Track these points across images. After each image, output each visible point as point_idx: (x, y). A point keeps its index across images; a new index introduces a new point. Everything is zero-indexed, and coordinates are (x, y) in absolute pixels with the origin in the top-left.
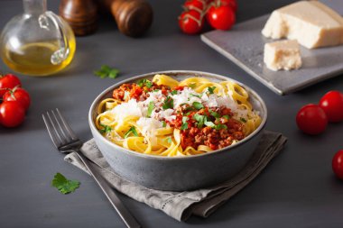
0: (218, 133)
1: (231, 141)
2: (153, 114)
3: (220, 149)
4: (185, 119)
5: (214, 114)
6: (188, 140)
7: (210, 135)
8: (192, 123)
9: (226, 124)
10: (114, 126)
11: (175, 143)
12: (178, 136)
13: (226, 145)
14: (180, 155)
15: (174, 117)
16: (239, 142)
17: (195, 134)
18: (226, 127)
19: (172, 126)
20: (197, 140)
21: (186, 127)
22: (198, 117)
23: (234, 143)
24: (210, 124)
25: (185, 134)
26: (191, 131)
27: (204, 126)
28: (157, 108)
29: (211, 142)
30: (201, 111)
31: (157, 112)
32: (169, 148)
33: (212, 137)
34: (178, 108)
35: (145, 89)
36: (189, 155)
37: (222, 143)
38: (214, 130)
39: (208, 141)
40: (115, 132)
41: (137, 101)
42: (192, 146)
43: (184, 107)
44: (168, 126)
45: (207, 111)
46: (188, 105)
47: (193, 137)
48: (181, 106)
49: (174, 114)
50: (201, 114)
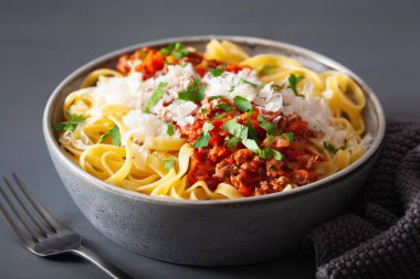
0: (262, 164)
1: (284, 186)
2: (158, 108)
3: (257, 196)
4: (208, 127)
5: (266, 126)
6: (203, 168)
7: (244, 166)
8: (219, 136)
9: (283, 150)
10: (82, 119)
11: (177, 170)
12: (185, 155)
13: (270, 190)
14: (176, 197)
15: (191, 120)
16: (297, 189)
17: (219, 159)
18: (279, 156)
19: (184, 136)
20: (218, 173)
21: (204, 143)
22: (234, 127)
23: (288, 189)
24: (252, 145)
25: (201, 156)
26: (212, 152)
27: (241, 146)
28: (168, 99)
29: (242, 180)
30: (243, 117)
31: (166, 105)
32: (164, 178)
33: (247, 171)
34: (206, 105)
35: (169, 59)
36: (193, 199)
37: (264, 185)
38: (256, 159)
39: (238, 178)
40: (81, 130)
41: (145, 79)
42: (206, 180)
43: (215, 103)
44: (177, 136)
45: (254, 117)
46: (223, 99)
47: (214, 164)
48: (210, 100)
49: (194, 114)
50: (241, 122)
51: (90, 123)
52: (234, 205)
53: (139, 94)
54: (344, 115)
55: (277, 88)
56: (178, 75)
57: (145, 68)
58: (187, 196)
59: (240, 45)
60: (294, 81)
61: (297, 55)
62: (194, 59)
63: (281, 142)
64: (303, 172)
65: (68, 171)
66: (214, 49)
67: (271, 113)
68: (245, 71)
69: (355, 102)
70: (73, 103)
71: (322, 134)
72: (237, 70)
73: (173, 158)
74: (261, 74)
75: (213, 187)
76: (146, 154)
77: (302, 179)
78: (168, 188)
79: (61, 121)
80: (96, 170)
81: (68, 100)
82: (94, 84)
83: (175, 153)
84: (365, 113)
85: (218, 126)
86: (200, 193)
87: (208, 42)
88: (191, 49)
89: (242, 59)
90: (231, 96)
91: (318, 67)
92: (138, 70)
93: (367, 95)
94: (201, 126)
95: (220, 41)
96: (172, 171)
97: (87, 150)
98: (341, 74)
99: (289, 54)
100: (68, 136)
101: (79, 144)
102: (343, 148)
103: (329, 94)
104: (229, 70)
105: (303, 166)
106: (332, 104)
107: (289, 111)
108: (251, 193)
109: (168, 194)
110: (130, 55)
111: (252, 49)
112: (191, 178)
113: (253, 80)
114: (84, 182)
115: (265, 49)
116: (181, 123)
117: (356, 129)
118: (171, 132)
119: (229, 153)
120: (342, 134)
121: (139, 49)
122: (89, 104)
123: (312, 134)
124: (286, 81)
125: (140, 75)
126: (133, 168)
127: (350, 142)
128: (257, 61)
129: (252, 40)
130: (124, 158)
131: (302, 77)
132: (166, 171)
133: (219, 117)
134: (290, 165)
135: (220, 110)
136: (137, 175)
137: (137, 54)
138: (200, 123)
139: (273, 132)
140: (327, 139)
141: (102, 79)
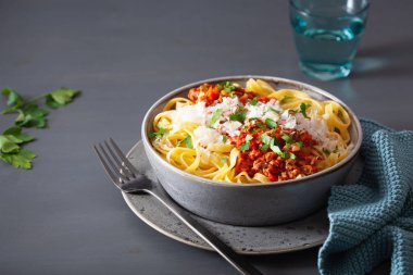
0: (283, 162)
1: (296, 176)
2: (217, 125)
3: (280, 181)
4: (249, 138)
5: (285, 137)
6: (245, 164)
7: (272, 163)
8: (255, 144)
9: (296, 153)
10: (167, 131)
11: (229, 164)
12: (234, 155)
13: (288, 178)
14: (228, 181)
15: (238, 133)
16: (305, 177)
17: (255, 158)
18: (293, 157)
19: (233, 143)
20: (255, 167)
21: (247, 147)
22: (266, 139)
23: (299, 177)
24: (276, 150)
25: (244, 156)
26: (252, 154)
27: (270, 150)
28: (223, 119)
29: (271, 171)
30: (271, 131)
31: (222, 122)
32: (220, 170)
33: (273, 166)
34: (247, 123)
35: (223, 92)
36: (239, 183)
37: (284, 175)
38: (279, 158)
39: (267, 170)
40: (167, 138)
41: (207, 106)
42: (247, 171)
43: (253, 122)
44: (229, 142)
45: (278, 132)
46: (258, 120)
47: (252, 161)
48: (250, 120)
49: (239, 129)
50: (269, 135)
51: (172, 133)
52: (265, 186)
53: (204, 116)
54: (337, 130)
55: (292, 113)
56: (229, 104)
57: (207, 98)
58: (235, 181)
59: (268, 82)
60: (304, 108)
61: (306, 89)
62: (239, 92)
63: (294, 148)
64: (309, 167)
65: (160, 164)
66: (251, 85)
67: (288, 129)
68: (272, 101)
69: (344, 121)
70: (159, 120)
71: (322, 143)
72: (267, 100)
73: (225, 157)
74: (283, 102)
75: (252, 176)
76: (209, 154)
77: (308, 170)
78: (224, 175)
79: (153, 132)
80: (177, 164)
81: (157, 118)
82: (173, 107)
83: (228, 154)
84: (350, 129)
85: (255, 137)
86: (243, 179)
87: (248, 79)
88: (236, 85)
89: (270, 93)
90: (264, 119)
91: (320, 98)
92: (202, 99)
93: (351, 117)
94: (244, 137)
95: (255, 80)
96: (226, 165)
97: (171, 151)
98: (335, 103)
99: (301, 89)
100: (158, 141)
101: (165, 147)
102: (335, 152)
103: (326, 116)
104: (261, 100)
105: (309, 163)
106: (329, 123)
107: (300, 128)
108: (276, 179)
109: (224, 179)
110: (196, 88)
111: (276, 85)
112: (238, 169)
113: (277, 108)
114: (170, 171)
115: (285, 85)
116: (232, 135)
117: (344, 139)
118: (225, 140)
119: (262, 154)
120: (334, 143)
121: (202, 84)
122: (170, 121)
123: (315, 143)
124: (299, 108)
125: (204, 103)
126: (201, 163)
127: (340, 148)
128: (280, 93)
129: (276, 79)
130: (195, 157)
131: (309, 106)
132: (222, 165)
133: (256, 131)
134: (301, 163)
135: (257, 127)
136: (203, 168)
137: (201, 88)
138: (244, 135)
139: (290, 142)
140: (325, 146)
141: (179, 104)
